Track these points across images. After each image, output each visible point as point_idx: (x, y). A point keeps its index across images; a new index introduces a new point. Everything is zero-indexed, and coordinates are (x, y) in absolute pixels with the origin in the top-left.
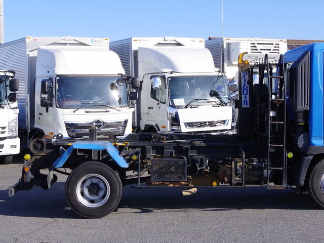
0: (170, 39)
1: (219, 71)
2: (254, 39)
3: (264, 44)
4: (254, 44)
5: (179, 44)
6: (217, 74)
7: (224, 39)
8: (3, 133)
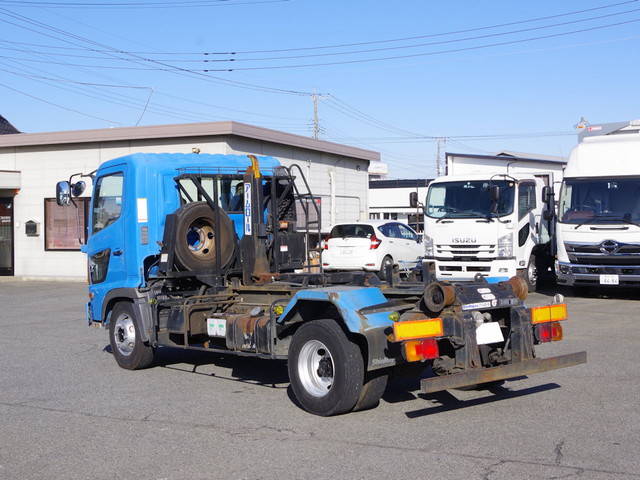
8: (492, 252)
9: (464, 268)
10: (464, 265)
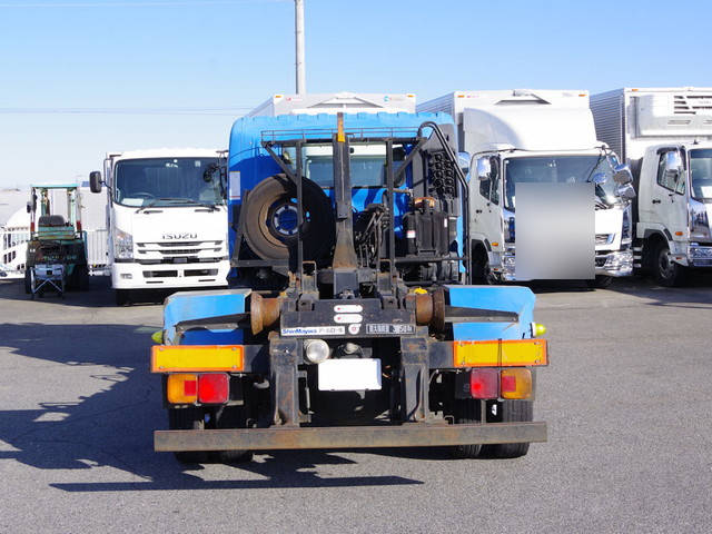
0: (528, 93)
1: (603, 148)
2: (686, 88)
3: (702, 97)
4: (681, 97)
5: (542, 102)
6: (597, 152)
7: (626, 90)
8: (219, 249)
9: (181, 273)
10: (180, 268)
